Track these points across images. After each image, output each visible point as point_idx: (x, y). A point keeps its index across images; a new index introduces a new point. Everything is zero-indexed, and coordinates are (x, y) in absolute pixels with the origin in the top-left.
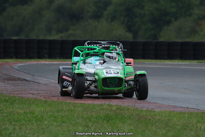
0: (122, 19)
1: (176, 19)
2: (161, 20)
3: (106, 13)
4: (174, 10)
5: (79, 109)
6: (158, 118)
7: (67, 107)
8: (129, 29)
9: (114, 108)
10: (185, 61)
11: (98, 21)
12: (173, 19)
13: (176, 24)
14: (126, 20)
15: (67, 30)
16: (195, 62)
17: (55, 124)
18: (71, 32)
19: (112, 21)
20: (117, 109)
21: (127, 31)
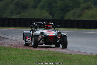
0: (47, 8)
1: (72, 9)
2: (65, 9)
3: (39, 5)
4: (71, 5)
5: (34, 53)
6: (74, 58)
7: (28, 52)
8: (50, 13)
9: (52, 53)
10: (80, 29)
11: (36, 9)
12: (71, 9)
13: (72, 11)
14: (49, 9)
15: (21, 13)
16: (85, 30)
17: (23, 61)
18: (22, 14)
19: (42, 9)
20: (53, 53)
21: (49, 14)
